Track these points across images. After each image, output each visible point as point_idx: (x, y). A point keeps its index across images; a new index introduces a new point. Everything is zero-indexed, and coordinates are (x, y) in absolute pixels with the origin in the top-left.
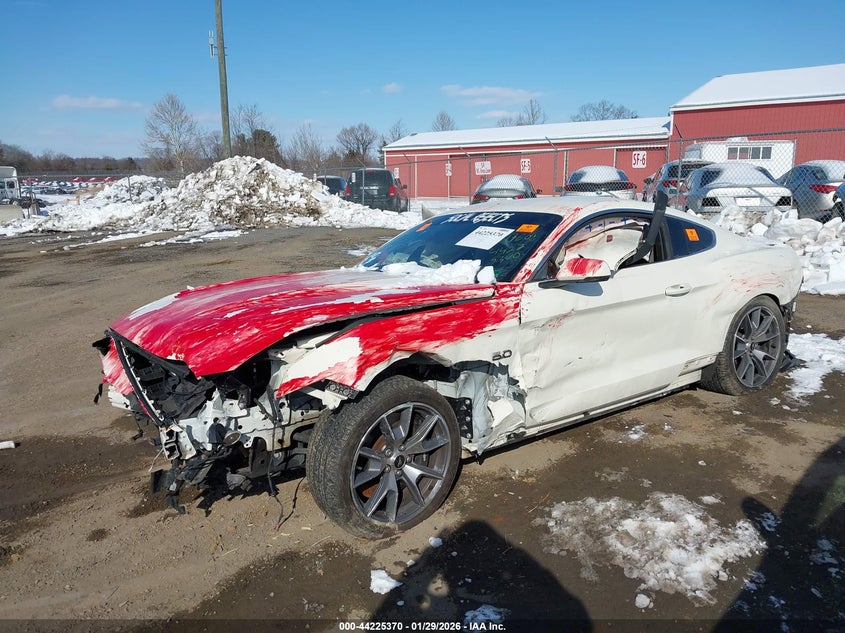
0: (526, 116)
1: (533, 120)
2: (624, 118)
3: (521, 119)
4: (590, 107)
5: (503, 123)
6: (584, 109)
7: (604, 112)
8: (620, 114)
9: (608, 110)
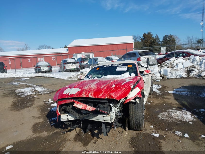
0: (25, 48)
1: (27, 49)
2: (50, 49)
3: (23, 49)
4: (41, 46)
5: (18, 50)
6: (40, 46)
7: (45, 47)
8: (49, 48)
9: (46, 47)
